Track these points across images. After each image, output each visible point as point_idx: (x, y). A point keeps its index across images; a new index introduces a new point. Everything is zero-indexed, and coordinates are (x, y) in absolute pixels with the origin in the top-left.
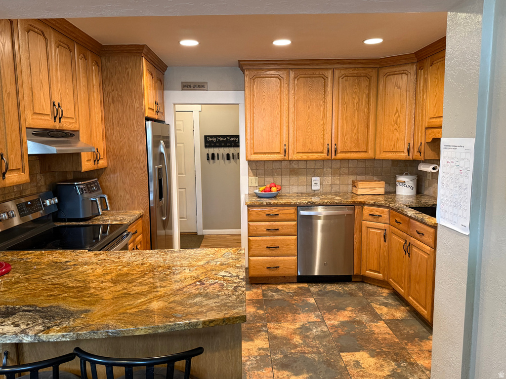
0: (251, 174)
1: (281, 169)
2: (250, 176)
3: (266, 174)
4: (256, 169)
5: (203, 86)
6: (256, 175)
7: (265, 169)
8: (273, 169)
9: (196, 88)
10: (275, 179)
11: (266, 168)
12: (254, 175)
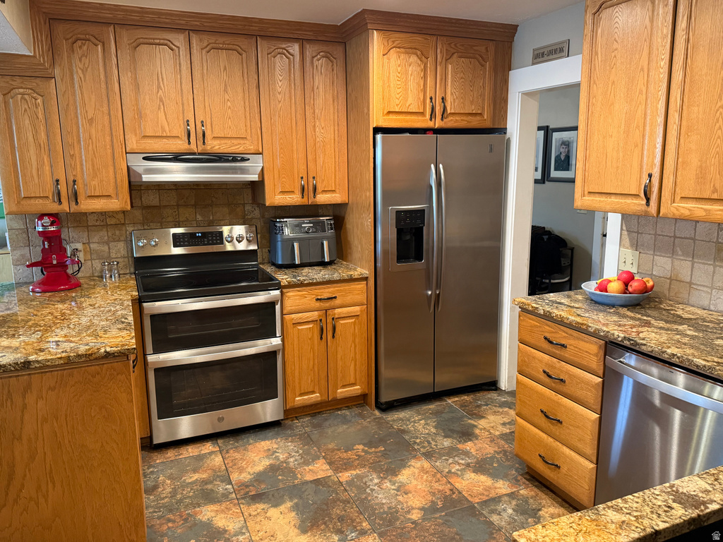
0: (627, 241)
1: (694, 239)
2: (624, 247)
3: (657, 248)
4: (638, 233)
5: (561, 50)
6: (636, 246)
7: (656, 234)
8: (675, 237)
9: (551, 57)
10: (677, 263)
11: (659, 232)
12: (632, 246)
